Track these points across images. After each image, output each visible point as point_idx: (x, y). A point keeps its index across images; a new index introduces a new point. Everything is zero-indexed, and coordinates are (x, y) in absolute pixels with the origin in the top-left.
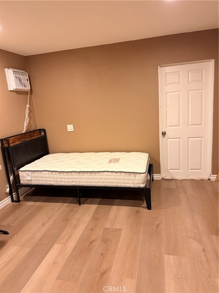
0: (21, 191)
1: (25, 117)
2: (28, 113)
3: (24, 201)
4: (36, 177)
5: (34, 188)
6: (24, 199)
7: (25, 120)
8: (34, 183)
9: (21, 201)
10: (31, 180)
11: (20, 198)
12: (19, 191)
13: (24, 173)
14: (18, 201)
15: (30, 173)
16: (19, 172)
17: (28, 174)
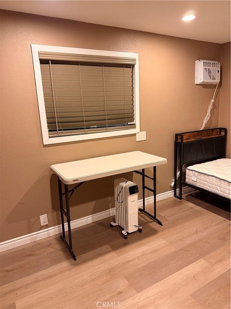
0: (184, 189)
1: (207, 113)
2: (210, 108)
3: (186, 200)
4: (202, 180)
5: (198, 191)
6: (186, 198)
7: (206, 116)
8: (198, 185)
9: (183, 199)
10: (196, 182)
11: (182, 195)
12: (183, 189)
13: (191, 172)
14: (180, 198)
15: (196, 174)
16: (187, 170)
17: (194, 174)
